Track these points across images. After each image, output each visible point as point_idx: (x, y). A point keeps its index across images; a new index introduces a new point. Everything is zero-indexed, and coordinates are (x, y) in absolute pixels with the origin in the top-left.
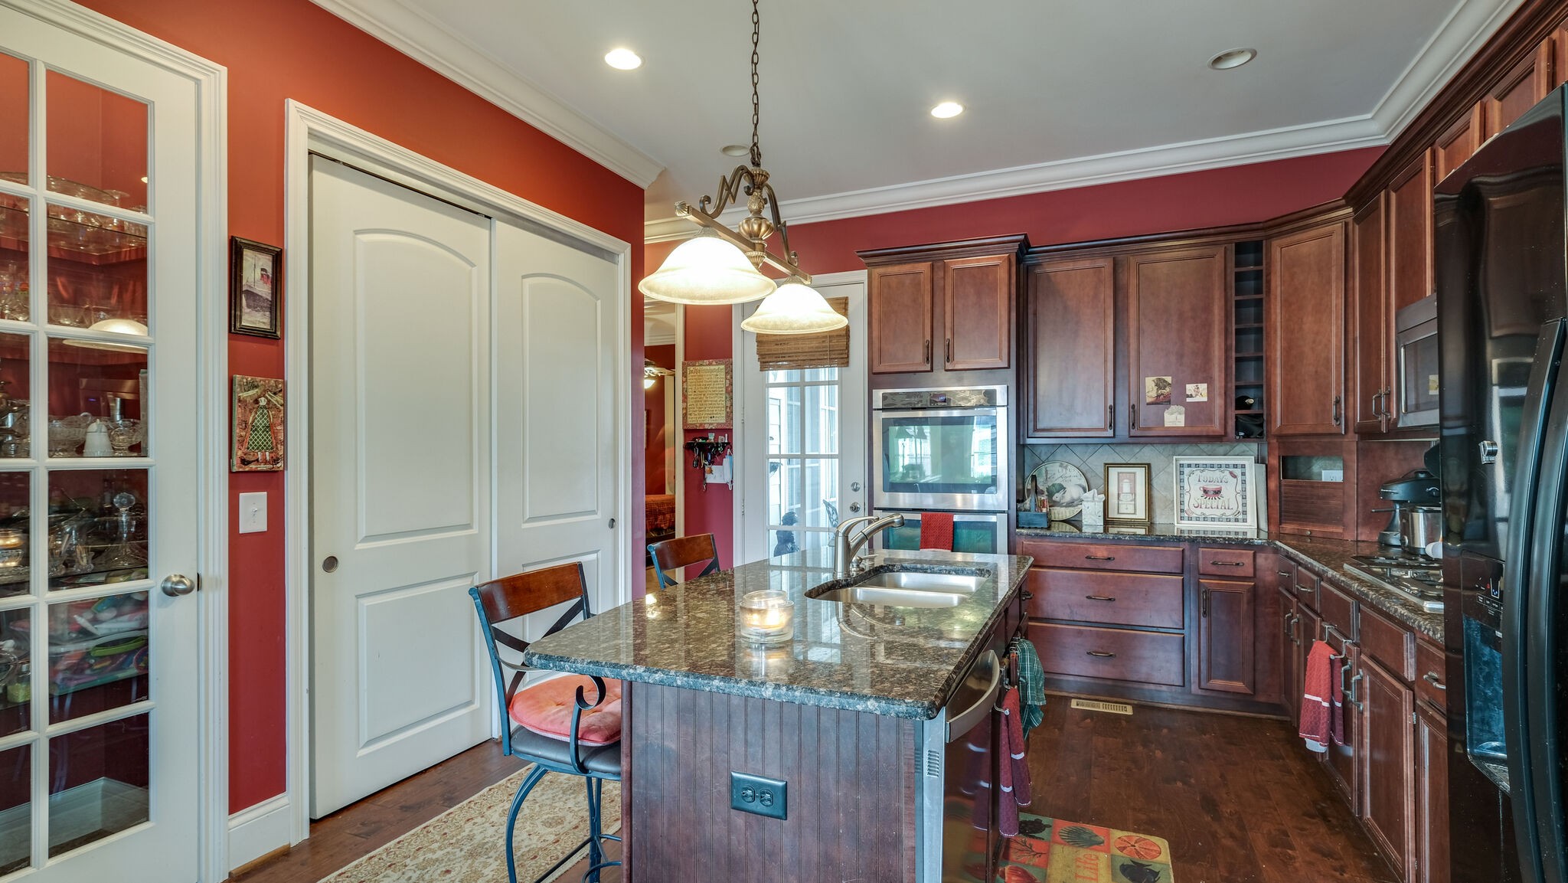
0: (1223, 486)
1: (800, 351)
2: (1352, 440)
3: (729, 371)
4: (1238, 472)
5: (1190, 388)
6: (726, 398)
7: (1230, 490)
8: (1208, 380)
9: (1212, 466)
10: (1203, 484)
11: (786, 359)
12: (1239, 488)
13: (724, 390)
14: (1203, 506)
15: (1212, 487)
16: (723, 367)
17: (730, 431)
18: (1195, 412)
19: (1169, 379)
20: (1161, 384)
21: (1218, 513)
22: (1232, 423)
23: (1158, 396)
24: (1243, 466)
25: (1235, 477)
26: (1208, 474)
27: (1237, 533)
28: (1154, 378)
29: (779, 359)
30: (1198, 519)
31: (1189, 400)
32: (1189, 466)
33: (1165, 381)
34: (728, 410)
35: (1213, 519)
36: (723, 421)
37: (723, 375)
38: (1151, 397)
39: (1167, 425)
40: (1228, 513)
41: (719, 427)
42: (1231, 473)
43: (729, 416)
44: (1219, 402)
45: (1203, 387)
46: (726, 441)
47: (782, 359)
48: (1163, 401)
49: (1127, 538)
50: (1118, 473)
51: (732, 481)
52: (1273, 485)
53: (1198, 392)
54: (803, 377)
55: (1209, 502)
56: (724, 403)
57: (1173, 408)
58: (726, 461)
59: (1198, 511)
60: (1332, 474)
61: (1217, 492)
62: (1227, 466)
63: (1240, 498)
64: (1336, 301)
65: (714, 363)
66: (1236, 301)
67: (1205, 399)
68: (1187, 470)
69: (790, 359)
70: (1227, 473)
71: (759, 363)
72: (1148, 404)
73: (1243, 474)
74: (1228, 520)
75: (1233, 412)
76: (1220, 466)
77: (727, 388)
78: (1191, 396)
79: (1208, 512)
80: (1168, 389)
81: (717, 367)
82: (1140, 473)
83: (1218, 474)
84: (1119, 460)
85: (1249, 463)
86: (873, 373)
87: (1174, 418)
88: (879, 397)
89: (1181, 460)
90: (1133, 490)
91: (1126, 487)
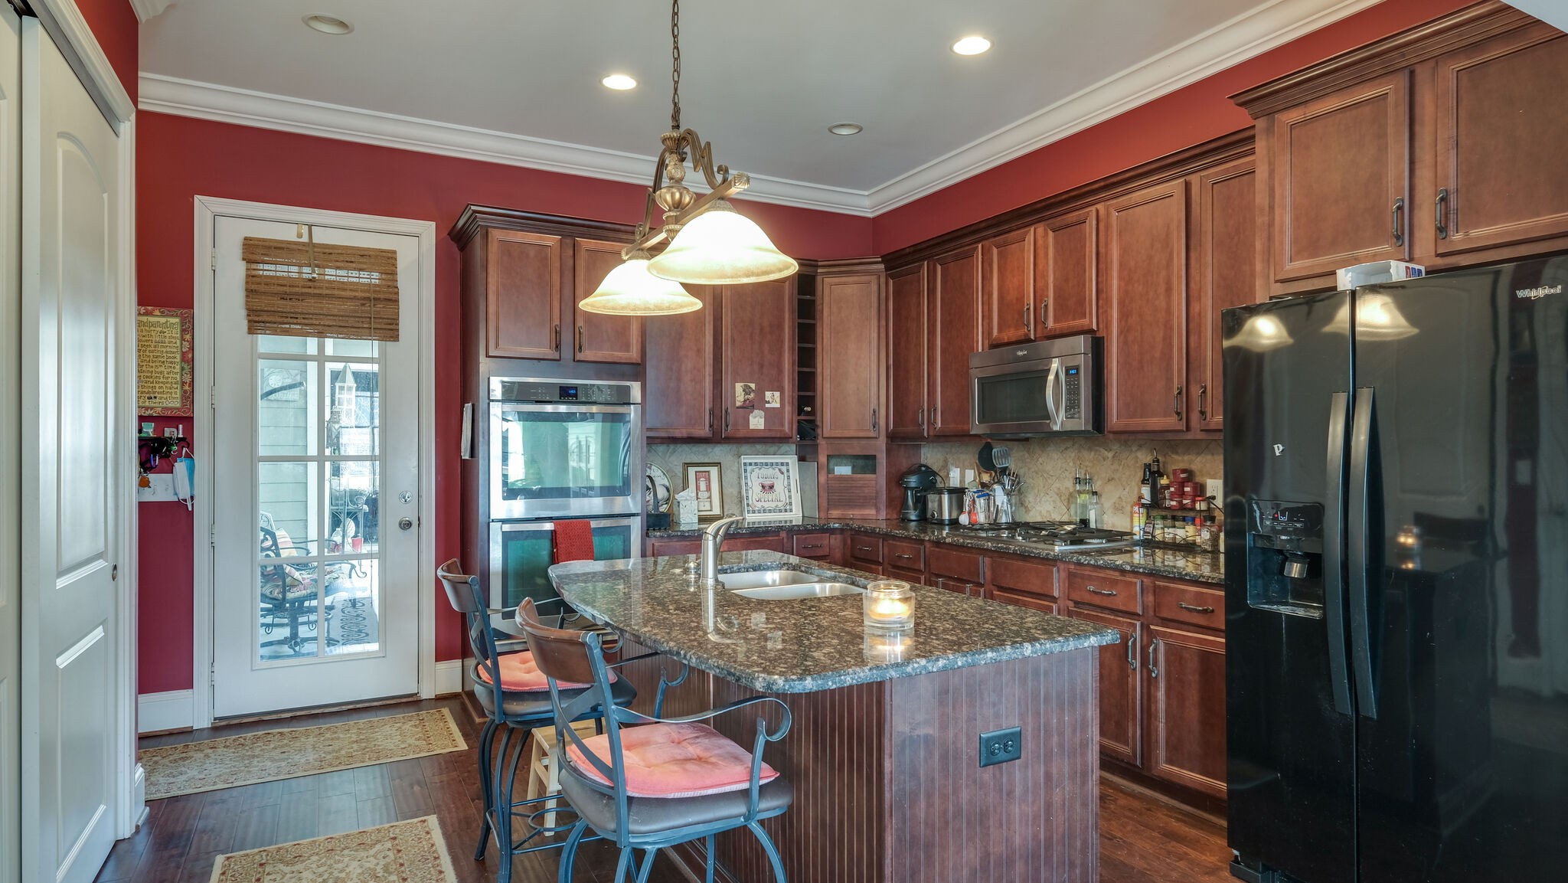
0: (774, 481)
1: (325, 312)
2: (882, 443)
3: (188, 327)
4: (784, 469)
5: (768, 395)
6: (183, 369)
7: (780, 485)
8: (781, 389)
9: (766, 464)
10: (761, 480)
11: (299, 321)
12: (786, 483)
13: (178, 357)
14: (763, 500)
15: (767, 483)
16: (177, 320)
17: (188, 421)
18: (771, 415)
19: (753, 386)
21: (773, 505)
22: (791, 428)
23: (745, 401)
24: (787, 464)
25: (782, 473)
26: (764, 471)
27: (786, 522)
28: (742, 384)
29: (285, 320)
30: (759, 512)
31: (767, 405)
32: (750, 464)
33: (750, 388)
34: (187, 387)
35: (770, 511)
36: (176, 403)
37: (176, 333)
38: (740, 401)
39: (752, 427)
40: (780, 504)
41: (168, 413)
42: (780, 470)
43: (188, 397)
44: (788, 408)
45: (777, 394)
46: (181, 436)
47: (291, 320)
48: (749, 407)
49: (744, 531)
50: (696, 472)
51: (192, 498)
52: (821, 478)
53: (773, 399)
54: (321, 348)
55: (766, 496)
56: (178, 376)
57: (756, 412)
58: (180, 466)
59: (759, 505)
61: (771, 487)
62: (777, 464)
63: (787, 491)
64: (873, 336)
65: (157, 312)
66: (798, 323)
67: (778, 405)
68: (749, 468)
69: (306, 321)
70: (777, 470)
71: (247, 321)
72: (738, 408)
73: (788, 471)
74: (780, 511)
75: (796, 418)
76: (772, 464)
77: (183, 354)
78: (769, 402)
79: (766, 505)
80: (752, 395)
81: (163, 320)
82: (714, 472)
83: (770, 471)
84: (696, 460)
85: (792, 460)
86: (488, 356)
87: (757, 422)
88: (496, 385)
89: (745, 459)
90: (709, 489)
91: (703, 485)
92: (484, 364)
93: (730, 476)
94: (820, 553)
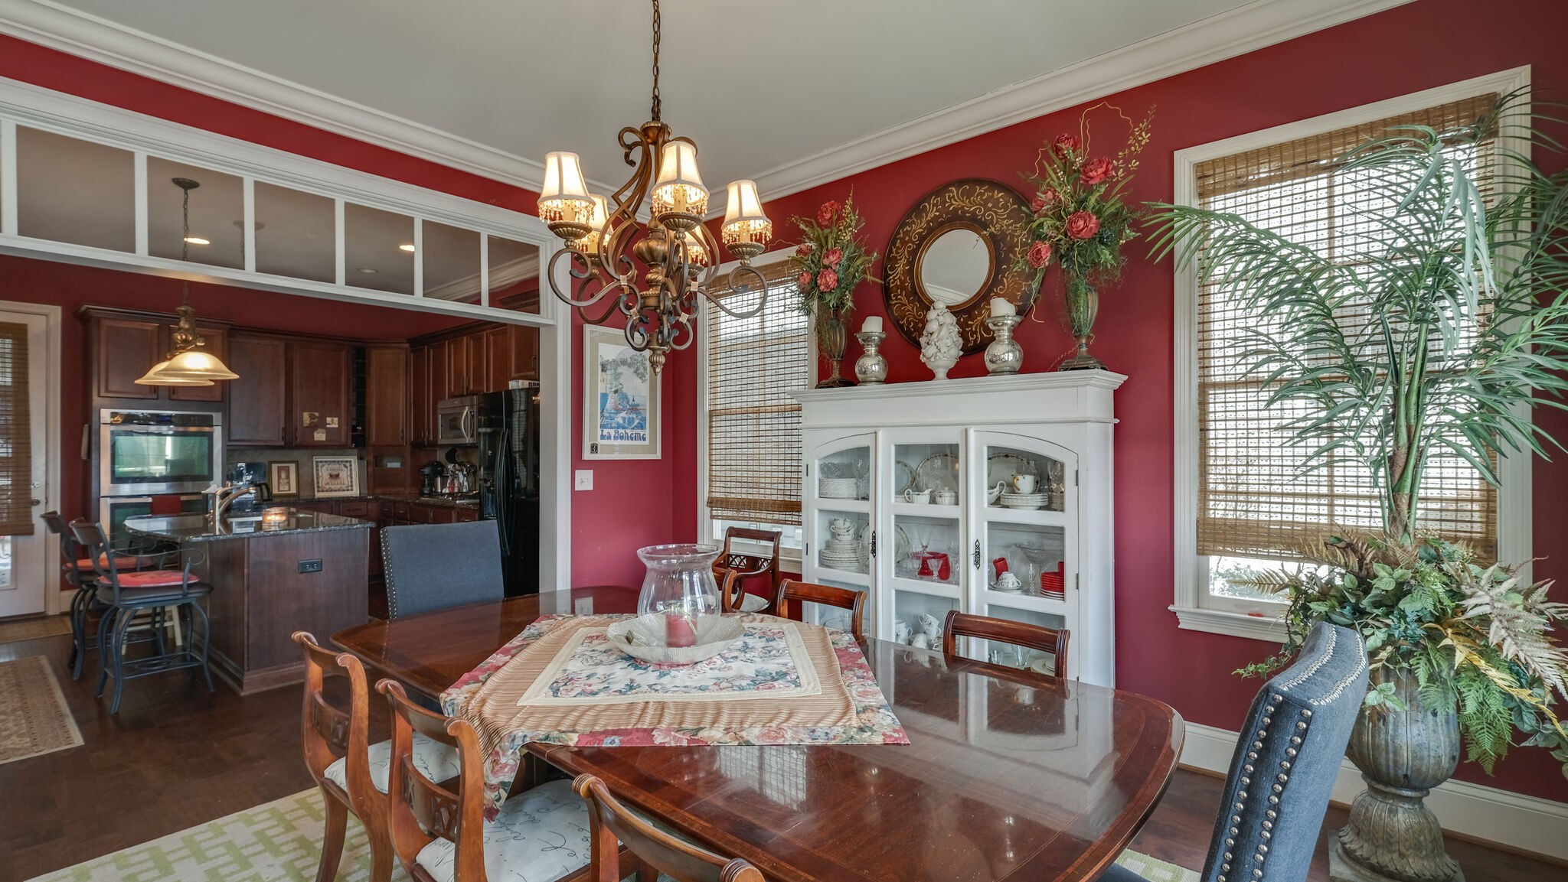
0: (340, 472)
2: (408, 448)
4: (347, 464)
5: (329, 420)
7: (344, 474)
8: (339, 415)
9: (334, 462)
10: (329, 472)
12: (348, 473)
14: (330, 484)
15: (335, 473)
18: (331, 432)
19: (317, 414)
20: (312, 417)
21: (338, 487)
22: (350, 439)
23: (310, 423)
24: (351, 461)
25: (346, 467)
26: (332, 466)
27: (347, 496)
28: (308, 413)
30: (327, 491)
31: (328, 426)
32: (321, 462)
33: (315, 415)
35: (336, 490)
38: (306, 423)
39: (316, 439)
40: (343, 486)
42: (344, 465)
44: (344, 428)
45: (336, 419)
48: (313, 427)
52: (370, 470)
53: (333, 422)
55: (333, 481)
57: (319, 430)
59: (327, 487)
60: (394, 465)
61: (337, 476)
62: (342, 461)
63: (349, 478)
64: (402, 385)
66: (356, 376)
67: (336, 426)
68: (320, 464)
70: (342, 465)
72: (305, 427)
73: (351, 465)
74: (343, 490)
75: (350, 433)
76: (338, 461)
78: (329, 424)
79: (333, 487)
80: (316, 420)
82: (292, 467)
83: (337, 466)
84: (277, 459)
85: (354, 460)
86: (99, 396)
87: (320, 436)
88: (105, 414)
89: (316, 459)
90: (288, 477)
91: (283, 475)
92: (96, 400)
93: (304, 470)
94: (360, 513)
